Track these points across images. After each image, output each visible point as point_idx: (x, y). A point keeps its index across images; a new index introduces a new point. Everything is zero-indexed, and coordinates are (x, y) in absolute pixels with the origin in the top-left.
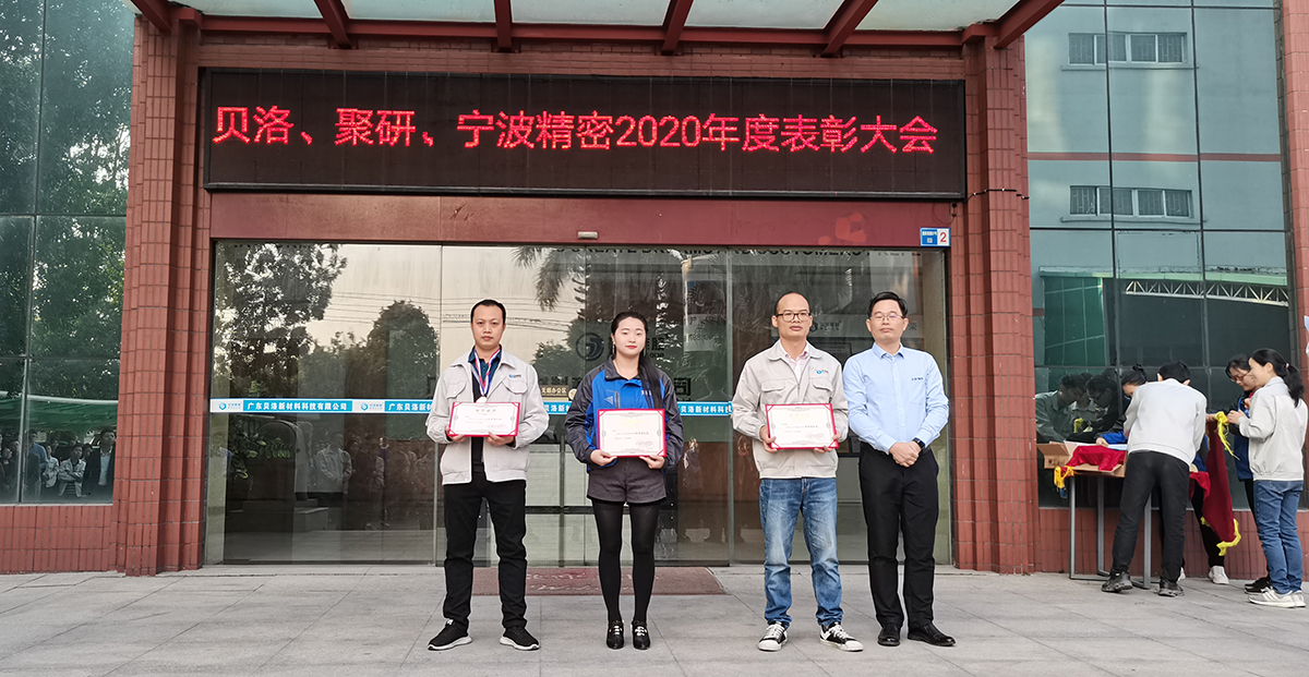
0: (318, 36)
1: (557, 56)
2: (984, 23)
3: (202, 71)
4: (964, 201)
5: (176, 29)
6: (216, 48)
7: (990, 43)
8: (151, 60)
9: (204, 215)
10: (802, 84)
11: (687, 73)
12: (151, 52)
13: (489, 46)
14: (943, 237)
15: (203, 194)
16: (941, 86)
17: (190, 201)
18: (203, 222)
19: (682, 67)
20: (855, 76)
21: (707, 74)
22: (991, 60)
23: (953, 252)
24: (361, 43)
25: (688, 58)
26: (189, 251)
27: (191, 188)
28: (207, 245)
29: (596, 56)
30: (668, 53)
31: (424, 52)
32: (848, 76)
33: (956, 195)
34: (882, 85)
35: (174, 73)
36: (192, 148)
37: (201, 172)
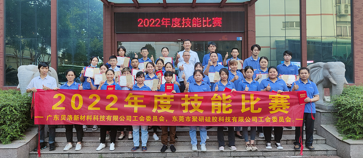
0: (134, 6)
1: (174, 9)
2: (248, 1)
3: (114, 13)
4: (244, 32)
5: (110, 6)
6: (117, 9)
7: (248, 5)
8: (106, 12)
9: (116, 37)
10: (216, 13)
11: (197, 11)
12: (106, 10)
13: (162, 7)
14: (241, 39)
15: (115, 34)
16: (240, 13)
17: (114, 35)
18: (116, 39)
19: (196, 10)
20: (226, 11)
21: (200, 11)
22: (249, 8)
23: (242, 41)
24: (141, 7)
25: (197, 8)
26: (114, 44)
27: (114, 33)
28: (117, 43)
29: (181, 9)
30: (193, 8)
31: (151, 9)
32: (224, 11)
33: (243, 31)
34: (230, 13)
35: (110, 13)
36: (114, 26)
37: (115, 30)
